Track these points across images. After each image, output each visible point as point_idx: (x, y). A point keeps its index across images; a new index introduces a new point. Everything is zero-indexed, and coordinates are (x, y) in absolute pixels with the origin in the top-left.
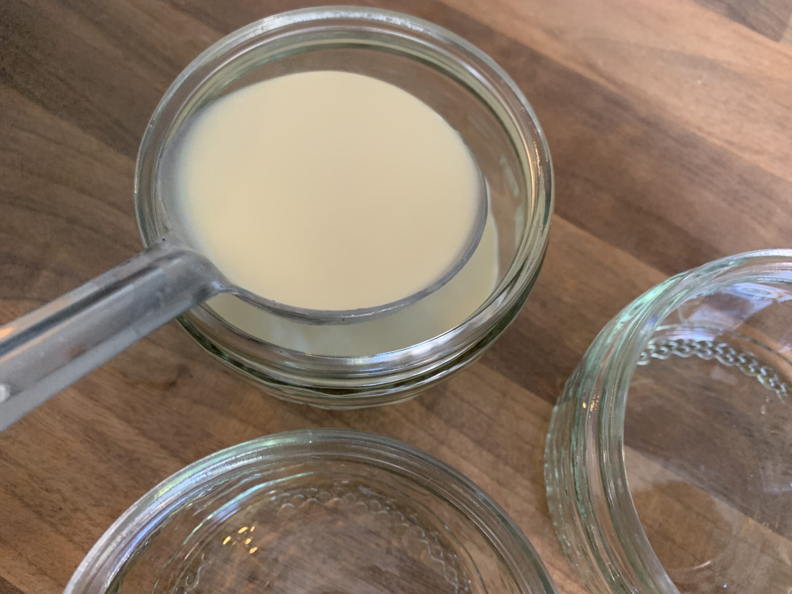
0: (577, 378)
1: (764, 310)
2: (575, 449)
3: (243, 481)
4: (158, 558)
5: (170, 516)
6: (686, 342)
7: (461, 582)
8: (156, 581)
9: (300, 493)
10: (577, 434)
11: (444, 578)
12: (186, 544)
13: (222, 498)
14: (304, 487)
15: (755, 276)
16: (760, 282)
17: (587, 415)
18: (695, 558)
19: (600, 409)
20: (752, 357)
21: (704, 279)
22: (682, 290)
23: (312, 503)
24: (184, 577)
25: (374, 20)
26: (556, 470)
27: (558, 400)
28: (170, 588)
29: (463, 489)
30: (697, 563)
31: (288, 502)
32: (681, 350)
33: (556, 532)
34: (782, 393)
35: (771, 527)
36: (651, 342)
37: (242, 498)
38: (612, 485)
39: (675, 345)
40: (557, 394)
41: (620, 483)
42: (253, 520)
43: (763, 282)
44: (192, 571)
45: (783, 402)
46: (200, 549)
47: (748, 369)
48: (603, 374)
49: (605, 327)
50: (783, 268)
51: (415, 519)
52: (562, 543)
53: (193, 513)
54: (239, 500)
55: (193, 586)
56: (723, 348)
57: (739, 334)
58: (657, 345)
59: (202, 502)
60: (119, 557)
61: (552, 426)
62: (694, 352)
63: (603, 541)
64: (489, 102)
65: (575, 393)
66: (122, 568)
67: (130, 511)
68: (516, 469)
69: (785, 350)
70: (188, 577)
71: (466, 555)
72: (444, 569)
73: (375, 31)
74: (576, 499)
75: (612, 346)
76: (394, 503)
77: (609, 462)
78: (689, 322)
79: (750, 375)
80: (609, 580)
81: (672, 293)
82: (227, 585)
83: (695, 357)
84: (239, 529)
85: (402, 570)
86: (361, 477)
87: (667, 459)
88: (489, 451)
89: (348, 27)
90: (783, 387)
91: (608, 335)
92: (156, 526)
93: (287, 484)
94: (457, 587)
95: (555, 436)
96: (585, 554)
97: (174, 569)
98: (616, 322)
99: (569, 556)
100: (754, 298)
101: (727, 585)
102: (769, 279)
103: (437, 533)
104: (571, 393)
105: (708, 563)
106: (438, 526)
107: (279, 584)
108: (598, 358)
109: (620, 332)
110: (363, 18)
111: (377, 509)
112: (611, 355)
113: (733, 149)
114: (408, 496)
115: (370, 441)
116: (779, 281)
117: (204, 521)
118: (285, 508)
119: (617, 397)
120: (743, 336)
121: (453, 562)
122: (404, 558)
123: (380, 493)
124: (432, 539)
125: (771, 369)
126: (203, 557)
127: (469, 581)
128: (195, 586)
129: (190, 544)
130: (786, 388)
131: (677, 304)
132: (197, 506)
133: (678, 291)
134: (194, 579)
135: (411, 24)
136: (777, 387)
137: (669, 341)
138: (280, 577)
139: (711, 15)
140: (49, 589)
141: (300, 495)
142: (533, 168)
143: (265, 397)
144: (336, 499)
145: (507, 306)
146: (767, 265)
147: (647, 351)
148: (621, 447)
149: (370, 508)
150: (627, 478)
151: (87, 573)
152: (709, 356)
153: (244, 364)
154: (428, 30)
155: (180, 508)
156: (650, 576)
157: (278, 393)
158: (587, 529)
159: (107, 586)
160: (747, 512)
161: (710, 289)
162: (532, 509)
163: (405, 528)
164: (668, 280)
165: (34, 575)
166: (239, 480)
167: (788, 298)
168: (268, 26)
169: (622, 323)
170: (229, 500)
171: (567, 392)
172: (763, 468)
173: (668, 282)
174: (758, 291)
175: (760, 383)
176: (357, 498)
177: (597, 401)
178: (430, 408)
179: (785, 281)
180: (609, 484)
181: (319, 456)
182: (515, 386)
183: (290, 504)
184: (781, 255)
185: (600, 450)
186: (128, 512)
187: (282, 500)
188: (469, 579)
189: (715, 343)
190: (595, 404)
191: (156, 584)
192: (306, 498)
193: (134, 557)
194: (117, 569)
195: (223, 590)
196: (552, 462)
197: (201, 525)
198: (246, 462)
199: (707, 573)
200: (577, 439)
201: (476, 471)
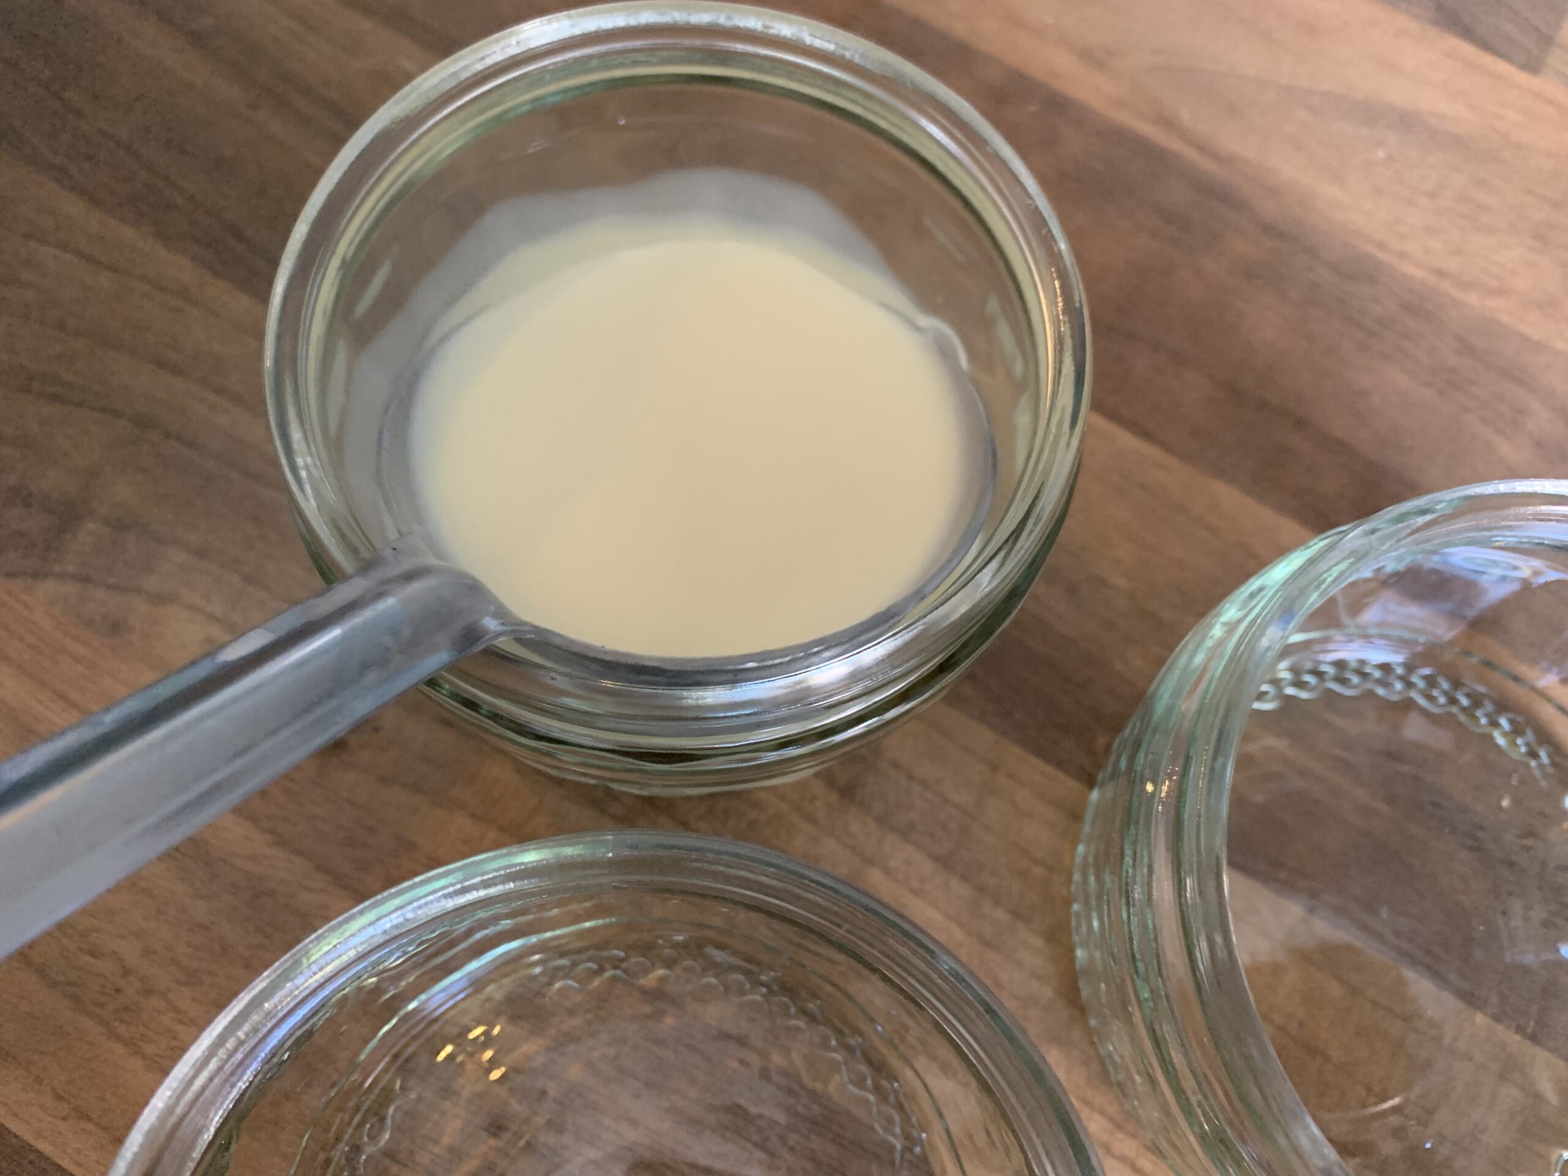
0: (1136, 732)
1: (1505, 602)
2: (1130, 871)
3: (478, 936)
4: (308, 1086)
5: (333, 1000)
6: (1353, 665)
7: (907, 1137)
8: (306, 1131)
9: (590, 960)
10: (1135, 843)
11: (872, 1129)
12: (365, 1059)
13: (436, 968)
14: (598, 948)
15: (1486, 534)
16: (1497, 544)
17: (1155, 805)
18: (1369, 1090)
19: (1179, 795)
20: (1482, 694)
21: (1383, 540)
22: (1343, 559)
23: (614, 979)
24: (361, 1125)
25: (738, 28)
26: (1094, 915)
27: (1100, 777)
28: (333, 1147)
29: (910, 948)
30: (1372, 1100)
31: (566, 977)
32: (1343, 681)
33: (1095, 1039)
34: (1541, 766)
35: (1520, 1030)
36: (1283, 665)
37: (477, 969)
38: (1204, 944)
39: (1331, 670)
40: (1099, 766)
41: (1219, 939)
42: (498, 1013)
43: (1502, 544)
44: (376, 1114)
45: (1544, 784)
46: (393, 1070)
47: (1476, 719)
48: (1186, 724)
49: (1190, 634)
50: (1542, 517)
51: (817, 1012)
52: (1107, 1061)
53: (379, 998)
54: (470, 973)
55: (379, 1142)
56: (1426, 678)
57: (1457, 650)
58: (1295, 670)
59: (397, 975)
60: (233, 1079)
61: (1087, 828)
62: (1369, 686)
63: (1186, 1053)
64: (965, 190)
65: (1132, 759)
66: (238, 1102)
67: (253, 988)
68: (1017, 914)
69: (1548, 681)
70: (368, 1126)
71: (917, 1085)
72: (875, 1109)
73: (739, 50)
74: (1133, 971)
75: (1204, 669)
76: (775, 979)
77: (1197, 897)
78: (1358, 626)
79: (1478, 730)
80: (1197, 1129)
81: (1322, 566)
82: (446, 1140)
83: (1371, 694)
84: (470, 1030)
85: (790, 1111)
86: (710, 927)
87: (1313, 895)
88: (964, 878)
89: (687, 42)
90: (1543, 754)
91: (1198, 647)
92: (306, 1020)
93: (563, 941)
94: (899, 1146)
95: (1093, 847)
96: (1152, 1081)
97: (340, 1110)
98: (1213, 621)
99: (1120, 1085)
100: (1485, 577)
101: (1432, 1144)
102: (1515, 540)
103: (860, 1040)
104: (1123, 763)
105: (1395, 1101)
106: (862, 1024)
107: (549, 1139)
108: (1177, 694)
109: (1221, 642)
110: (717, 25)
111: (742, 993)
112: (1202, 686)
113: (1445, 286)
114: (803, 966)
115: (727, 853)
116: (1534, 543)
117: (402, 1013)
118: (560, 990)
119: (1212, 769)
120: (1467, 653)
121: (892, 1098)
122: (796, 1087)
123: (749, 959)
124: (850, 1049)
125: (1520, 719)
126: (398, 1085)
127: (924, 1135)
128: (382, 1143)
129: (373, 1060)
130: (1549, 756)
131: (1332, 586)
132: (386, 984)
133: (1335, 560)
134: (382, 1129)
135: (811, 35)
136: (1533, 754)
137: (1320, 662)
138: (550, 1125)
139: (1402, 21)
140: (94, 1148)
141: (590, 965)
142: (1049, 320)
143: (522, 769)
144: (661, 972)
145: (998, 590)
146: (1512, 511)
147: (1276, 682)
148: (1222, 867)
149: (727, 989)
150: (1232, 928)
151: (169, 1110)
152: (1399, 693)
153: (480, 703)
154: (844, 48)
155: (353, 984)
156: (1278, 1122)
157: (548, 760)
158: (1153, 1030)
159: (208, 1137)
160: (1471, 999)
161: (1399, 559)
162: (1047, 992)
163: (798, 1029)
164: (1316, 541)
165: (64, 1119)
166: (470, 932)
167: (1552, 576)
168: (528, 39)
169: (1225, 624)
170: (450, 972)
171: (1117, 762)
172: (1504, 913)
173: (1316, 544)
174: (1495, 563)
175: (1497, 746)
176: (704, 970)
177: (1175, 778)
178: (848, 792)
179: (1546, 542)
180: (1198, 941)
181: (627, 882)
182: (1017, 750)
183: (570, 982)
184: (1539, 492)
185: (1179, 873)
186: (250, 992)
187: (554, 974)
188: (923, 1131)
189: (1410, 667)
190: (1171, 785)
191: (306, 1139)
192: (601, 970)
193: (261, 1082)
194: (228, 1104)
195: (436, 1150)
196: (1087, 902)
197: (394, 1021)
198: (482, 893)
199: (1394, 1120)
200: (1135, 853)
201: (938, 917)
